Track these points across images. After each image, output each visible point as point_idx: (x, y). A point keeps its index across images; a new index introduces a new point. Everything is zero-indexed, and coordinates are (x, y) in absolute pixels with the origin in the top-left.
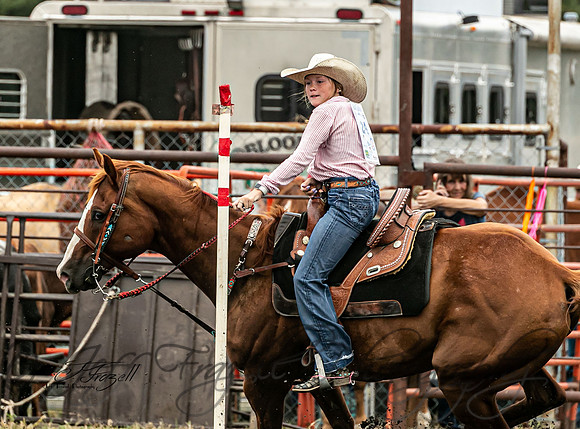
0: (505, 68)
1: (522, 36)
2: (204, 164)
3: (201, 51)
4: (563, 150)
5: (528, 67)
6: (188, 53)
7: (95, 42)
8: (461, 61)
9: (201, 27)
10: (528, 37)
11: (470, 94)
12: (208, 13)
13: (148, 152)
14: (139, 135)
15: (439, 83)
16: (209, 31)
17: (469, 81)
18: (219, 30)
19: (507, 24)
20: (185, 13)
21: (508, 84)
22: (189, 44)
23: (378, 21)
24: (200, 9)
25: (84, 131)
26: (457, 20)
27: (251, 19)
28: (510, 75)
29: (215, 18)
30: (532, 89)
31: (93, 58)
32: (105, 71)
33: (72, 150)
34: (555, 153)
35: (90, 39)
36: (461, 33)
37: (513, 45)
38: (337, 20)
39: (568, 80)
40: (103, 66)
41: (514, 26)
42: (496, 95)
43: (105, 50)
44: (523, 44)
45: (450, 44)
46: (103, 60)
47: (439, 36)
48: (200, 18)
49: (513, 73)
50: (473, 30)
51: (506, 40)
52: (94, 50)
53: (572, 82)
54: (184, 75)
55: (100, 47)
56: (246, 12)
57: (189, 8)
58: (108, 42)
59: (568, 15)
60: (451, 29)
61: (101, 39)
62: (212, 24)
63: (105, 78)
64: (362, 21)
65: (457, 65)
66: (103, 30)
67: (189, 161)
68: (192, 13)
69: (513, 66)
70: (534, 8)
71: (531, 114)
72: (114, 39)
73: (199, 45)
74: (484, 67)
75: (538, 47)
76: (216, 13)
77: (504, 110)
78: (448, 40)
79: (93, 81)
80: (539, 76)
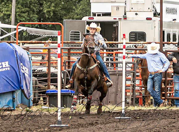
2: (119, 50)
3: (118, 27)
6: (115, 27)
8: (172, 29)
11: (174, 35)
15: (168, 33)
16: (119, 23)
23: (155, 20)
26: (171, 20)
29: (121, 20)
38: (146, 20)
45: (170, 25)
47: (168, 23)
48: (117, 20)
50: (175, 22)
54: (114, 32)
56: (127, 19)
57: (115, 18)
64: (152, 20)
66: (97, 22)
67: (115, 50)
72: (99, 24)
74: (177, 30)
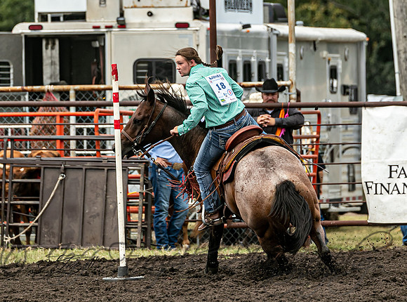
0: (266, 51)
1: (274, 34)
2: (107, 107)
3: (103, 47)
4: (298, 94)
5: (278, 51)
6: (97, 48)
7: (47, 44)
8: (242, 48)
9: (104, 35)
10: (277, 35)
11: (247, 66)
12: (107, 27)
13: (78, 102)
14: (72, 93)
15: (231, 61)
16: (107, 36)
17: (246, 59)
18: (112, 36)
19: (266, 28)
20: (94, 27)
21: (267, 60)
22: (97, 44)
23: (198, 29)
24: (102, 25)
25: (43, 92)
26: (239, 27)
27: (130, 29)
28: (268, 56)
29: (111, 29)
30: (280, 62)
31: (46, 52)
32: (53, 60)
33: (37, 102)
34: (294, 96)
35: (44, 43)
36: (242, 33)
37: (269, 39)
38: (176, 29)
39: (299, 57)
40: (51, 57)
41: (270, 29)
42: (261, 66)
43: (52, 48)
44: (274, 39)
45: (236, 39)
46: (52, 54)
47: (230, 35)
48: (103, 30)
49: (270, 54)
50: (248, 32)
51: (266, 37)
52: (47, 48)
53: (301, 58)
54: (95, 60)
55: (50, 46)
56: (127, 26)
57: (97, 24)
58: (54, 44)
59: (298, 22)
60: (236, 31)
61: (50, 42)
62: (109, 33)
63: (53, 63)
64: (189, 29)
65: (240, 51)
66: (51, 38)
68: (99, 27)
69: (269, 50)
70: (279, 19)
71: (280, 76)
72: (57, 42)
73: (102, 44)
74: (255, 51)
75: (283, 40)
76: (111, 27)
77: (266, 74)
78: (235, 37)
79: (46, 65)
80: (284, 56)
